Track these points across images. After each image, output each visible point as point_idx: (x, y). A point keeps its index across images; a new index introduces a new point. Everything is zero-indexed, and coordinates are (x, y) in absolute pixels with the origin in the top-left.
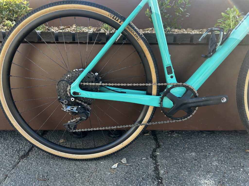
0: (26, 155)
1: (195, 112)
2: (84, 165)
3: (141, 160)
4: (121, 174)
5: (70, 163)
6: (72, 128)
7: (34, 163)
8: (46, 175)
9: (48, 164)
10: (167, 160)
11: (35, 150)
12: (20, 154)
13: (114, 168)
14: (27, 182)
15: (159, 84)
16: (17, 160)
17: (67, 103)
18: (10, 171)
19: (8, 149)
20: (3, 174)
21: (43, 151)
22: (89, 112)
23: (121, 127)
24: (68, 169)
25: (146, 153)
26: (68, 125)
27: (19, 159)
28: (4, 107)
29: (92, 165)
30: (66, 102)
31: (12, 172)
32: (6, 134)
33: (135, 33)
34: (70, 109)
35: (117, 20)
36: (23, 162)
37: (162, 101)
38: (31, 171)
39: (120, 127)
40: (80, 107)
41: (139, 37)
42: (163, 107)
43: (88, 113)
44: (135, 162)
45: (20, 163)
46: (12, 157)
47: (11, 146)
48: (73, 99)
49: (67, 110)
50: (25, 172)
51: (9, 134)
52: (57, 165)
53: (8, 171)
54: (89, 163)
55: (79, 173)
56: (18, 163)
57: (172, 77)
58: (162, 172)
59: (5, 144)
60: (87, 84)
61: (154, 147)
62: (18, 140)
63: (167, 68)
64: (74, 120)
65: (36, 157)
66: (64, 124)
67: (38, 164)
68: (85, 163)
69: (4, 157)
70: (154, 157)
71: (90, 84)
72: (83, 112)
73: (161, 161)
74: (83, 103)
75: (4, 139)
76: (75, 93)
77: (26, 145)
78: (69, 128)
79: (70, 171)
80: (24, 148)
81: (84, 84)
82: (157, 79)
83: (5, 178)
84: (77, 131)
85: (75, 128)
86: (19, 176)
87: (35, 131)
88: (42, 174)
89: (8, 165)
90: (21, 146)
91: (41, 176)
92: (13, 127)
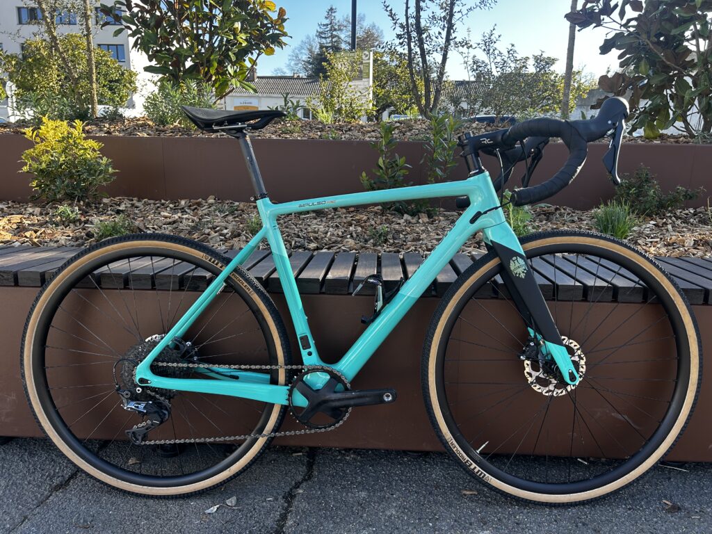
0: (63, 485)
1: (347, 415)
2: (160, 507)
3: (263, 502)
4: (218, 523)
5: (137, 503)
6: (140, 438)
7: (74, 500)
8: (90, 519)
9: (98, 501)
10: (309, 504)
11: (80, 476)
12: (53, 483)
13: (209, 514)
14: (57, 528)
15: (289, 367)
16: (46, 493)
17: (129, 396)
18: (32, 511)
19: (34, 473)
20: (21, 514)
21: (92, 477)
22: (166, 412)
23: (222, 439)
24: (130, 513)
25: (279, 489)
26: (134, 433)
27: (51, 492)
28: (32, 398)
29: (174, 507)
30: (127, 394)
31: (35, 512)
32: (35, 444)
33: (245, 284)
34: (133, 407)
35: (217, 264)
36: (57, 496)
37: (290, 394)
38: (66, 512)
39: (220, 439)
40: (151, 402)
41: (251, 290)
42: (294, 405)
43: (165, 414)
44: (251, 504)
45: (51, 498)
46: (39, 487)
47: (40, 468)
48: (139, 390)
49: (128, 408)
50: (56, 512)
51: (39, 445)
52: (113, 504)
53: (29, 509)
54: (170, 504)
55: (147, 519)
56: (48, 498)
57: (310, 354)
58: (290, 522)
59: (30, 463)
60: (165, 364)
61: (300, 478)
62: (54, 457)
63: (301, 338)
64: (144, 424)
65: (81, 489)
66: (126, 431)
67: (80, 500)
68: (162, 503)
69: (26, 487)
70: (290, 497)
71: (170, 364)
72: (155, 412)
73: (300, 504)
74: (157, 396)
75: (30, 454)
76: (142, 380)
77: (66, 467)
78: (135, 438)
79: (132, 515)
80: (63, 471)
81: (160, 364)
82: (284, 356)
83: (23, 522)
84: (148, 443)
85: (144, 439)
86: (45, 518)
87: (79, 441)
88: (84, 518)
89: (30, 500)
90: (58, 468)
91: (82, 521)
92: (45, 432)
